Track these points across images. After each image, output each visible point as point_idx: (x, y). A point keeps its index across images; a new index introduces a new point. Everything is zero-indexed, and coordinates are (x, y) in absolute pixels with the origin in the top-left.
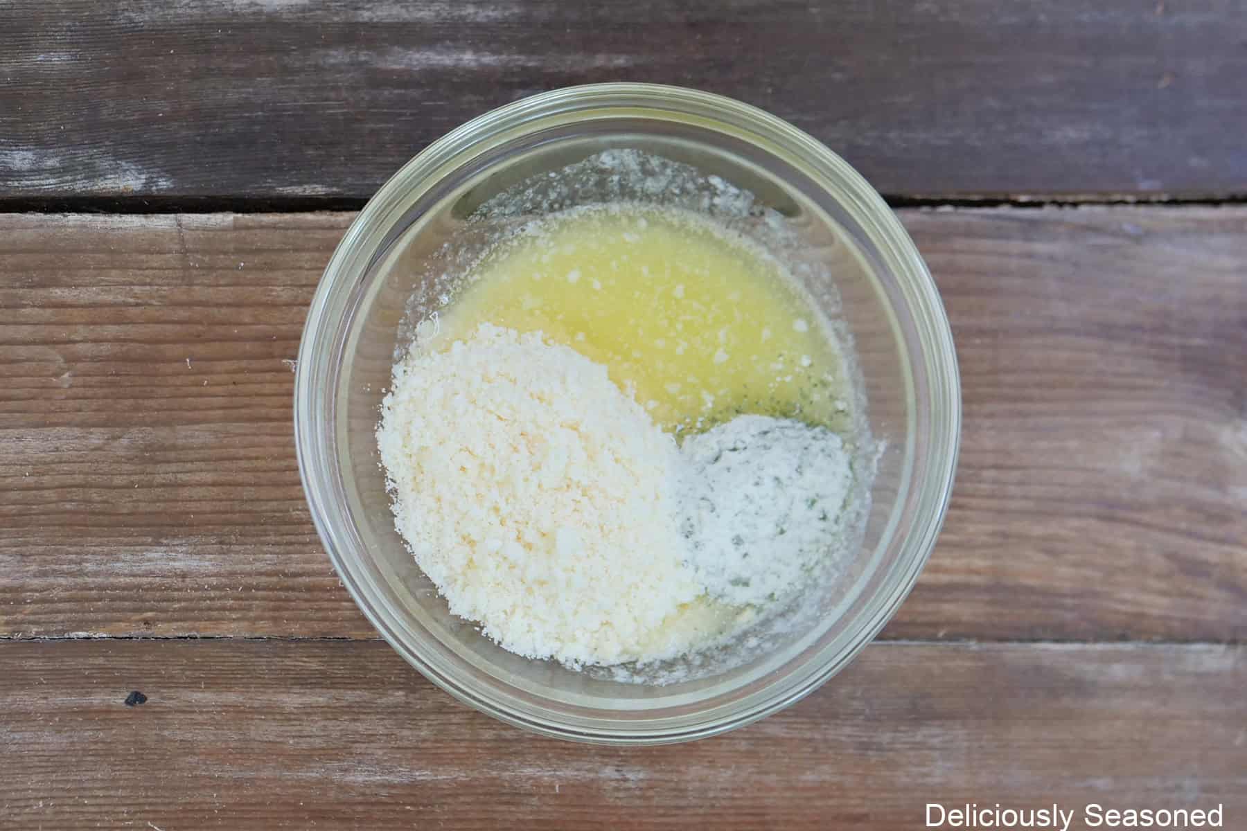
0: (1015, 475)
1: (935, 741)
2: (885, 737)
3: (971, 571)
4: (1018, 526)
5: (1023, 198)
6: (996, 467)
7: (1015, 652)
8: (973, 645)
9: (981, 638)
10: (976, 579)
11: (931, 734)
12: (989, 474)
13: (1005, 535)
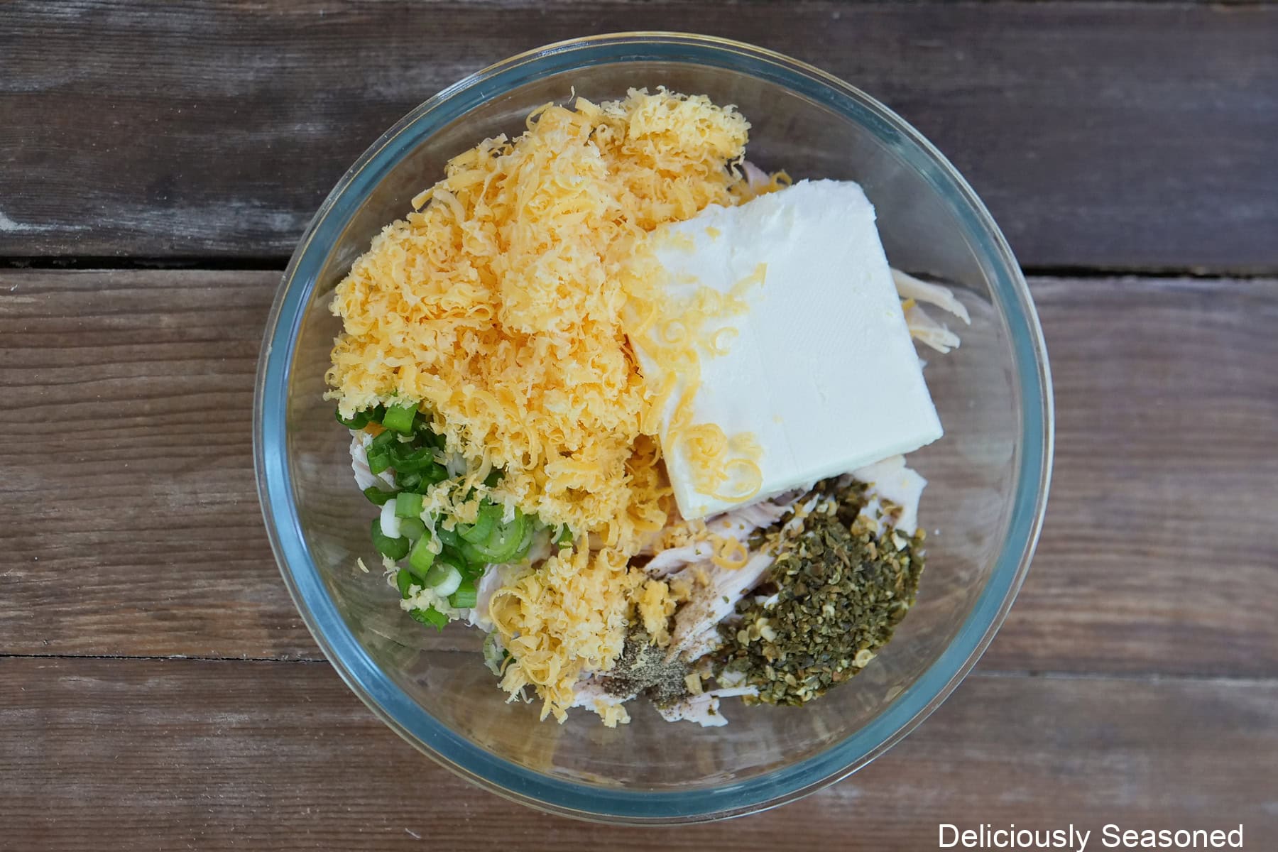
0: (1194, 525)
1: (1122, 766)
2: (1076, 761)
3: (1154, 612)
4: (1198, 572)
5: (1201, 271)
6: (1177, 517)
7: (1195, 687)
8: (1156, 680)
9: (1163, 673)
10: (1159, 620)
11: (1116, 759)
12: (1170, 524)
13: (1186, 581)
